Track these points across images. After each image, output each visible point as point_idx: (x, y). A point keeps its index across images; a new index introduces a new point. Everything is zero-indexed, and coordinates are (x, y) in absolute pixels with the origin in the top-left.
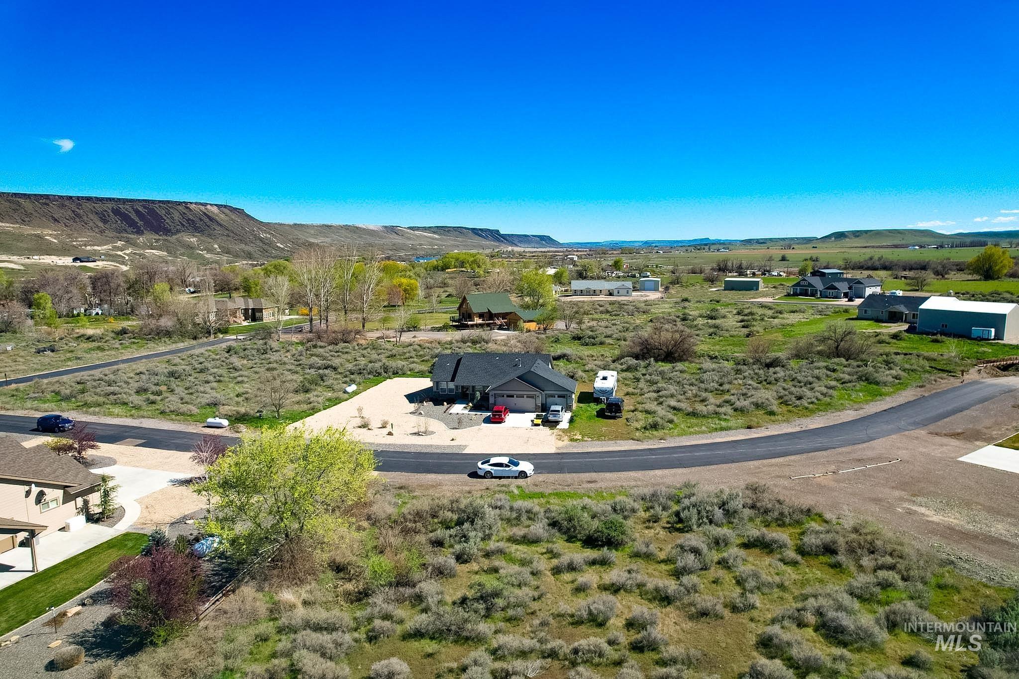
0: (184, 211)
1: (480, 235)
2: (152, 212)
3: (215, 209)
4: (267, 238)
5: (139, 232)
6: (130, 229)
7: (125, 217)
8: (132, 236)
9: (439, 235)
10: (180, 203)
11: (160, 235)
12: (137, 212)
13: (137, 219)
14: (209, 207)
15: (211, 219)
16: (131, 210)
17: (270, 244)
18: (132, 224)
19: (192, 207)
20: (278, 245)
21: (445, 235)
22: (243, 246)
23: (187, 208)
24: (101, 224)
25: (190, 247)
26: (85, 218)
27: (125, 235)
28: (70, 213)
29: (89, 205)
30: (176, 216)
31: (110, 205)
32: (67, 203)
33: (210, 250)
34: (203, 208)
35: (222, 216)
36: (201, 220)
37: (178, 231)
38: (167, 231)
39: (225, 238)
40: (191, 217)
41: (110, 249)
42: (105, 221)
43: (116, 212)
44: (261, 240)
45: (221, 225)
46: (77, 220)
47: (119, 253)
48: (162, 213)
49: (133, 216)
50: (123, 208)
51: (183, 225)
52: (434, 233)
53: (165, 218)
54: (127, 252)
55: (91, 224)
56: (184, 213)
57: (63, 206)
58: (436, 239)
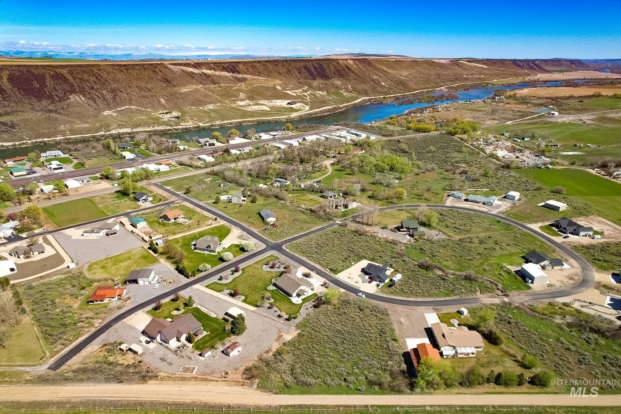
0: (336, 65)
1: (518, 66)
2: (321, 66)
3: (351, 62)
4: (377, 79)
5: (314, 79)
6: (311, 77)
7: (309, 70)
8: (311, 81)
9: (487, 65)
10: (334, 60)
11: (324, 80)
12: (314, 67)
13: (314, 71)
14: (348, 61)
15: (349, 69)
16: (311, 66)
17: (377, 83)
18: (312, 74)
19: (340, 62)
20: (382, 83)
21: (492, 66)
22: (363, 86)
23: (338, 63)
24: (298, 75)
25: (337, 87)
26: (292, 72)
27: (308, 81)
28: (286, 69)
29: (294, 64)
30: (332, 68)
31: (303, 64)
32: (285, 64)
33: (347, 90)
34: (345, 61)
35: (355, 66)
36: (344, 70)
37: (332, 77)
38: (327, 78)
39: (354, 81)
40: (339, 68)
41: (301, 92)
42: (300, 73)
43: (305, 67)
44: (373, 80)
45: (353, 72)
46: (289, 73)
47: (305, 94)
48: (325, 66)
49: (313, 70)
50: (309, 65)
51: (335, 74)
52: (485, 64)
53: (327, 70)
54: (309, 93)
55: (294, 75)
56: (336, 66)
57: (283, 66)
58: (485, 69)
